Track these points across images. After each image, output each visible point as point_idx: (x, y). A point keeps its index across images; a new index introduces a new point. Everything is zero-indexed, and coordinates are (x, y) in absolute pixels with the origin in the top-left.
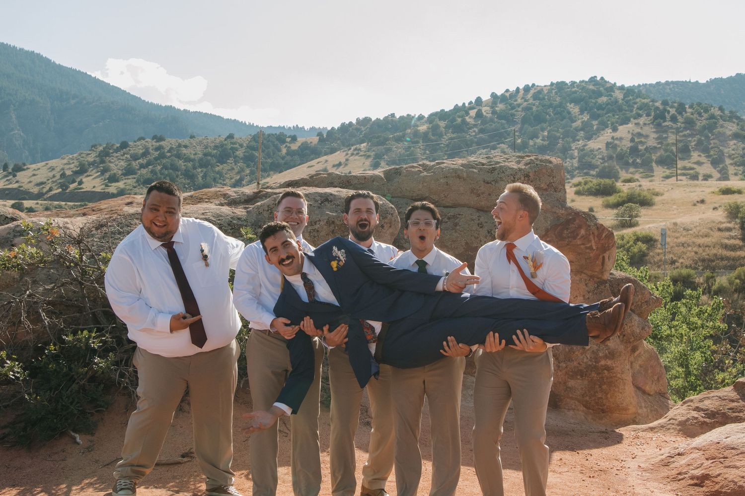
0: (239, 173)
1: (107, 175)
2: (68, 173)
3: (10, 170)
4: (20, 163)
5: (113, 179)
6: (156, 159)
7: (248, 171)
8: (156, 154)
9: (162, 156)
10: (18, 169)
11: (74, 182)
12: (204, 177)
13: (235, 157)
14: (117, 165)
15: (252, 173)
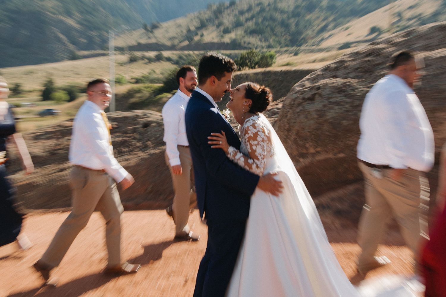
0: (324, 20)
1: (222, 28)
2: (192, 28)
3: (149, 28)
4: (155, 22)
5: (227, 31)
6: (258, 13)
7: (331, 18)
8: (258, 9)
9: (262, 10)
10: (155, 27)
11: (197, 34)
12: (297, 25)
13: (321, 8)
14: (227, 20)
15: (335, 20)
